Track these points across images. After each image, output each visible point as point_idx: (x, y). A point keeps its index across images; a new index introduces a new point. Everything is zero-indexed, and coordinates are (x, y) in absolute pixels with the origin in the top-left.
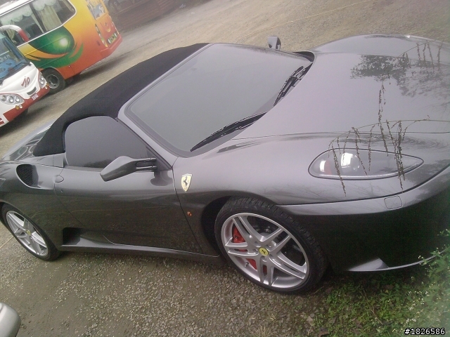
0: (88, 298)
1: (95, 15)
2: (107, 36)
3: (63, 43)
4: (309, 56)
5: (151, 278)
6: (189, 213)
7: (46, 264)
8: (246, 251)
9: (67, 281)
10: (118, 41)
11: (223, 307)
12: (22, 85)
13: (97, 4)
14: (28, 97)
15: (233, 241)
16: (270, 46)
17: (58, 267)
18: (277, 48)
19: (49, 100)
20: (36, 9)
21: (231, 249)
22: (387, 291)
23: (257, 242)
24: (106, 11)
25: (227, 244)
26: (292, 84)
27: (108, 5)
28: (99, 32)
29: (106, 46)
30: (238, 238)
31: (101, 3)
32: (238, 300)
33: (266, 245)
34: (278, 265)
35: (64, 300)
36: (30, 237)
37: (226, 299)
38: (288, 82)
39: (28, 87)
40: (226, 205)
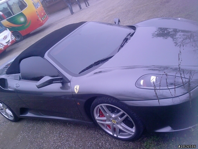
0: (32, 140)
1: (36, 8)
2: (42, 17)
3: (22, 20)
4: (133, 28)
5: (61, 131)
6: (78, 103)
7: (13, 123)
8: (106, 121)
9: (23, 132)
10: (47, 19)
11: (95, 146)
12: (3, 39)
13: (37, 2)
14: (6, 44)
15: (99, 116)
16: (115, 23)
17: (18, 125)
18: (118, 24)
19: (16, 45)
20: (9, 4)
21: (99, 120)
22: (173, 140)
23: (111, 117)
24: (41, 5)
25: (97, 117)
26: (126, 42)
27: (42, 3)
28: (38, 15)
29: (41, 21)
30: (102, 115)
31: (39, 2)
32: (102, 143)
33: (115, 119)
34: (121, 128)
35: (21, 141)
36: (5, 111)
37: (96, 142)
38: (124, 40)
39: (6, 40)
40: (96, 100)
